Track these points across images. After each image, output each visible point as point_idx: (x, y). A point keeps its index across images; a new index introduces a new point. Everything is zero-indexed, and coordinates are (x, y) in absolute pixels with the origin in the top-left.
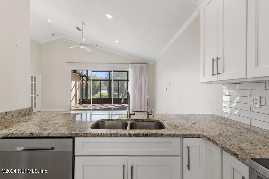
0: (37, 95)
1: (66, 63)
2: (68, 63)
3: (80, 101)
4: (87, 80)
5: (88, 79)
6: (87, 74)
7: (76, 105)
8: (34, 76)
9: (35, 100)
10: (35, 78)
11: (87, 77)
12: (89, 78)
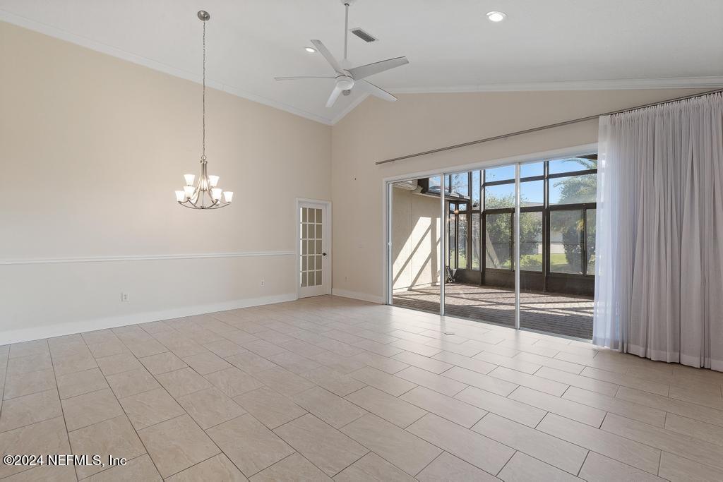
0: (324, 254)
1: (377, 163)
2: (381, 163)
3: (449, 274)
4: (469, 212)
5: (474, 209)
6: (470, 193)
7: (434, 284)
8: (315, 207)
9: (319, 266)
10: (319, 212)
11: (469, 202)
12: (475, 206)
